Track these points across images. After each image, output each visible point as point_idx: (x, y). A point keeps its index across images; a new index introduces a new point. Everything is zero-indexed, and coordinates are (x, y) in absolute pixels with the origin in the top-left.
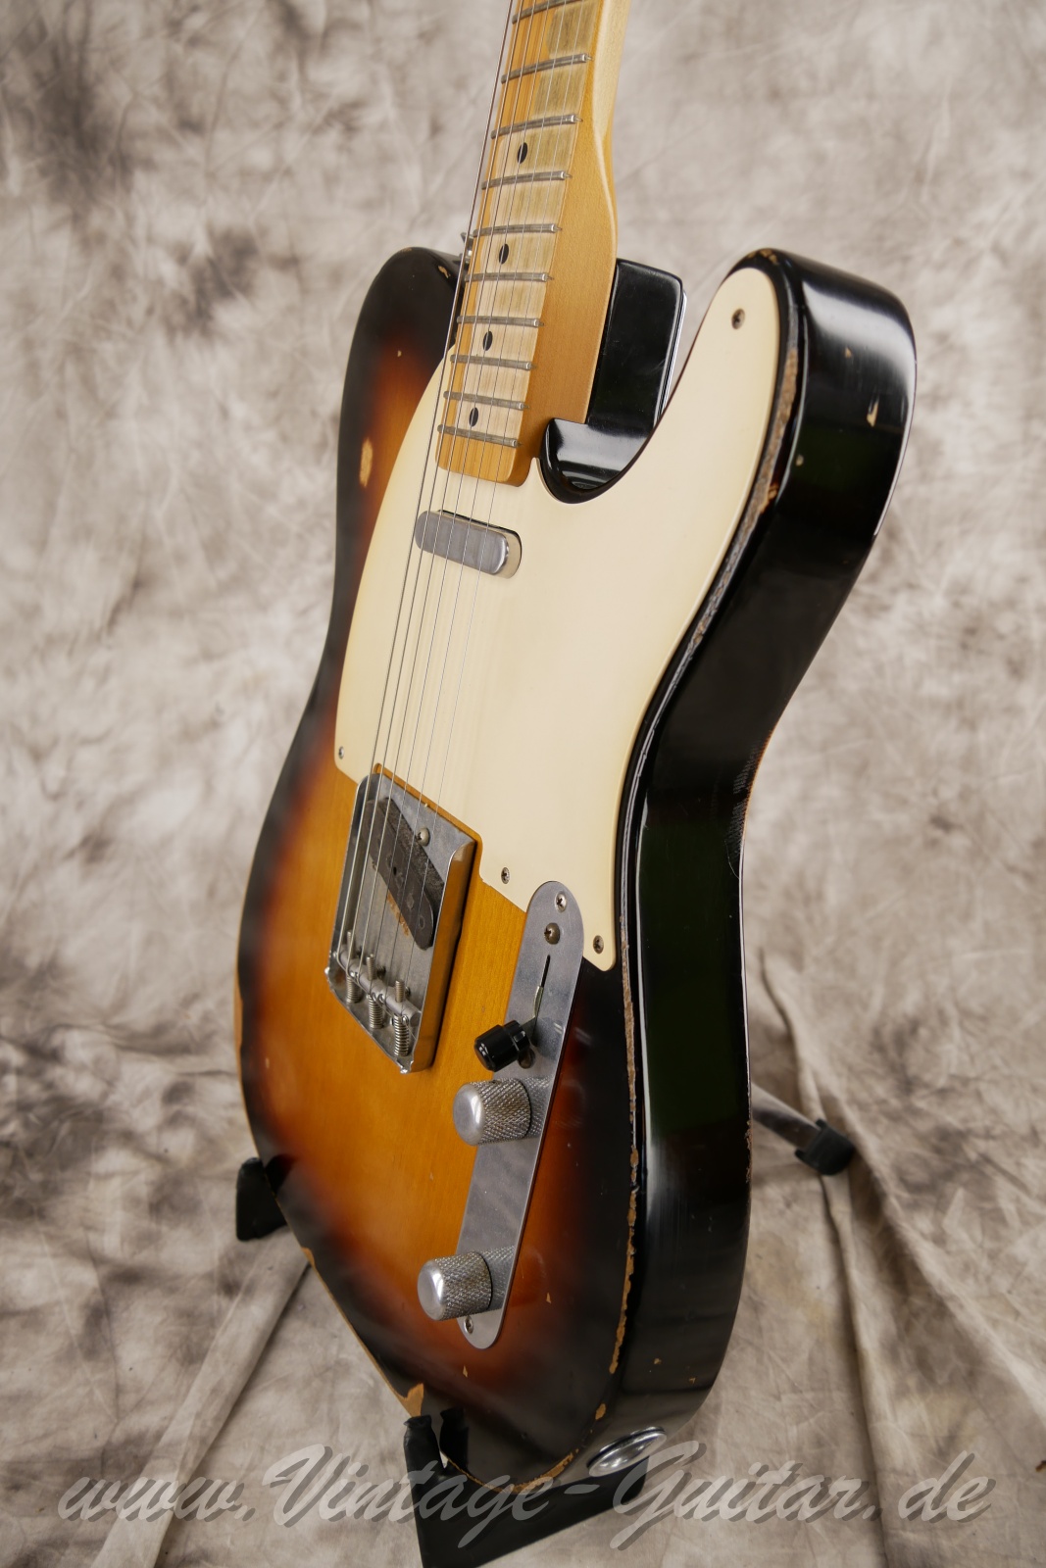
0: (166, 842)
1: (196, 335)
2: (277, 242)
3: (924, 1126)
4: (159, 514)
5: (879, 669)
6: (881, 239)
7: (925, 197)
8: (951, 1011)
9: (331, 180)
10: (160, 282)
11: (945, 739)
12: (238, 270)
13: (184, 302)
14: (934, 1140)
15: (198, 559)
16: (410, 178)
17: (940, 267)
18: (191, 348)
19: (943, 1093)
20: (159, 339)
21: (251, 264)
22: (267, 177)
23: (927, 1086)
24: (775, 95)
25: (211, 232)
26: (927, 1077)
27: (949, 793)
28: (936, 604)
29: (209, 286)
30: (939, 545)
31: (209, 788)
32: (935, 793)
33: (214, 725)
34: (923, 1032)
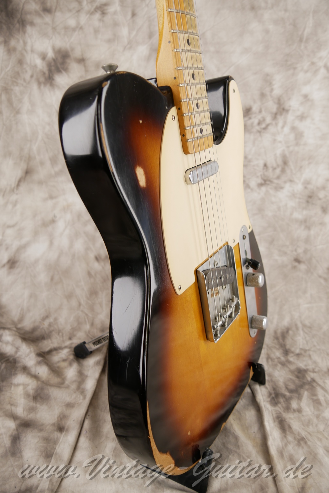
0: (36, 261)
1: (48, 85)
2: (77, 53)
3: (293, 367)
4: (35, 148)
5: (279, 208)
6: (287, 61)
7: (302, 47)
8: (300, 325)
9: (96, 31)
10: (36, 66)
11: (300, 232)
12: (63, 63)
13: (44, 74)
14: (296, 373)
15: (48, 164)
16: (124, 31)
17: (306, 72)
18: (46, 90)
19: (298, 355)
20: (35, 86)
21: (68, 61)
22: (74, 30)
23: (293, 352)
24: (253, 8)
25: (54, 49)
26: (293, 349)
27: (300, 251)
28: (299, 187)
29: (53, 68)
30: (301, 167)
31: (51, 243)
32: (296, 250)
33: (53, 221)
34: (290, 332)
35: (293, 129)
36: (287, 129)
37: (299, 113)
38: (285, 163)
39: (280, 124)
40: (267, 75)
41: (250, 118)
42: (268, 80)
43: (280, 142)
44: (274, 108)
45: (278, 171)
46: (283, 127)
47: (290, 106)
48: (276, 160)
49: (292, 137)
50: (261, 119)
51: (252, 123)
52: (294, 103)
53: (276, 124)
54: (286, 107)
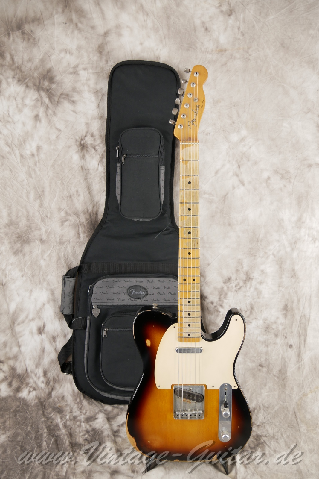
6: (250, 252)
7: (259, 244)
8: (262, 406)
11: (263, 349)
14: (256, 437)
17: (262, 257)
19: (258, 426)
24: (230, 225)
26: (256, 422)
27: (263, 360)
28: (261, 322)
30: (261, 311)
32: (260, 360)
34: (256, 411)
35: (256, 289)
36: (252, 289)
37: (259, 280)
38: (252, 308)
39: (248, 286)
40: (240, 260)
41: (231, 283)
42: (240, 262)
43: (249, 296)
44: (244, 277)
45: (248, 313)
46: (250, 288)
47: (254, 277)
48: (246, 306)
49: (255, 293)
50: (237, 284)
51: (232, 286)
52: (256, 275)
53: (246, 287)
54: (251, 277)
